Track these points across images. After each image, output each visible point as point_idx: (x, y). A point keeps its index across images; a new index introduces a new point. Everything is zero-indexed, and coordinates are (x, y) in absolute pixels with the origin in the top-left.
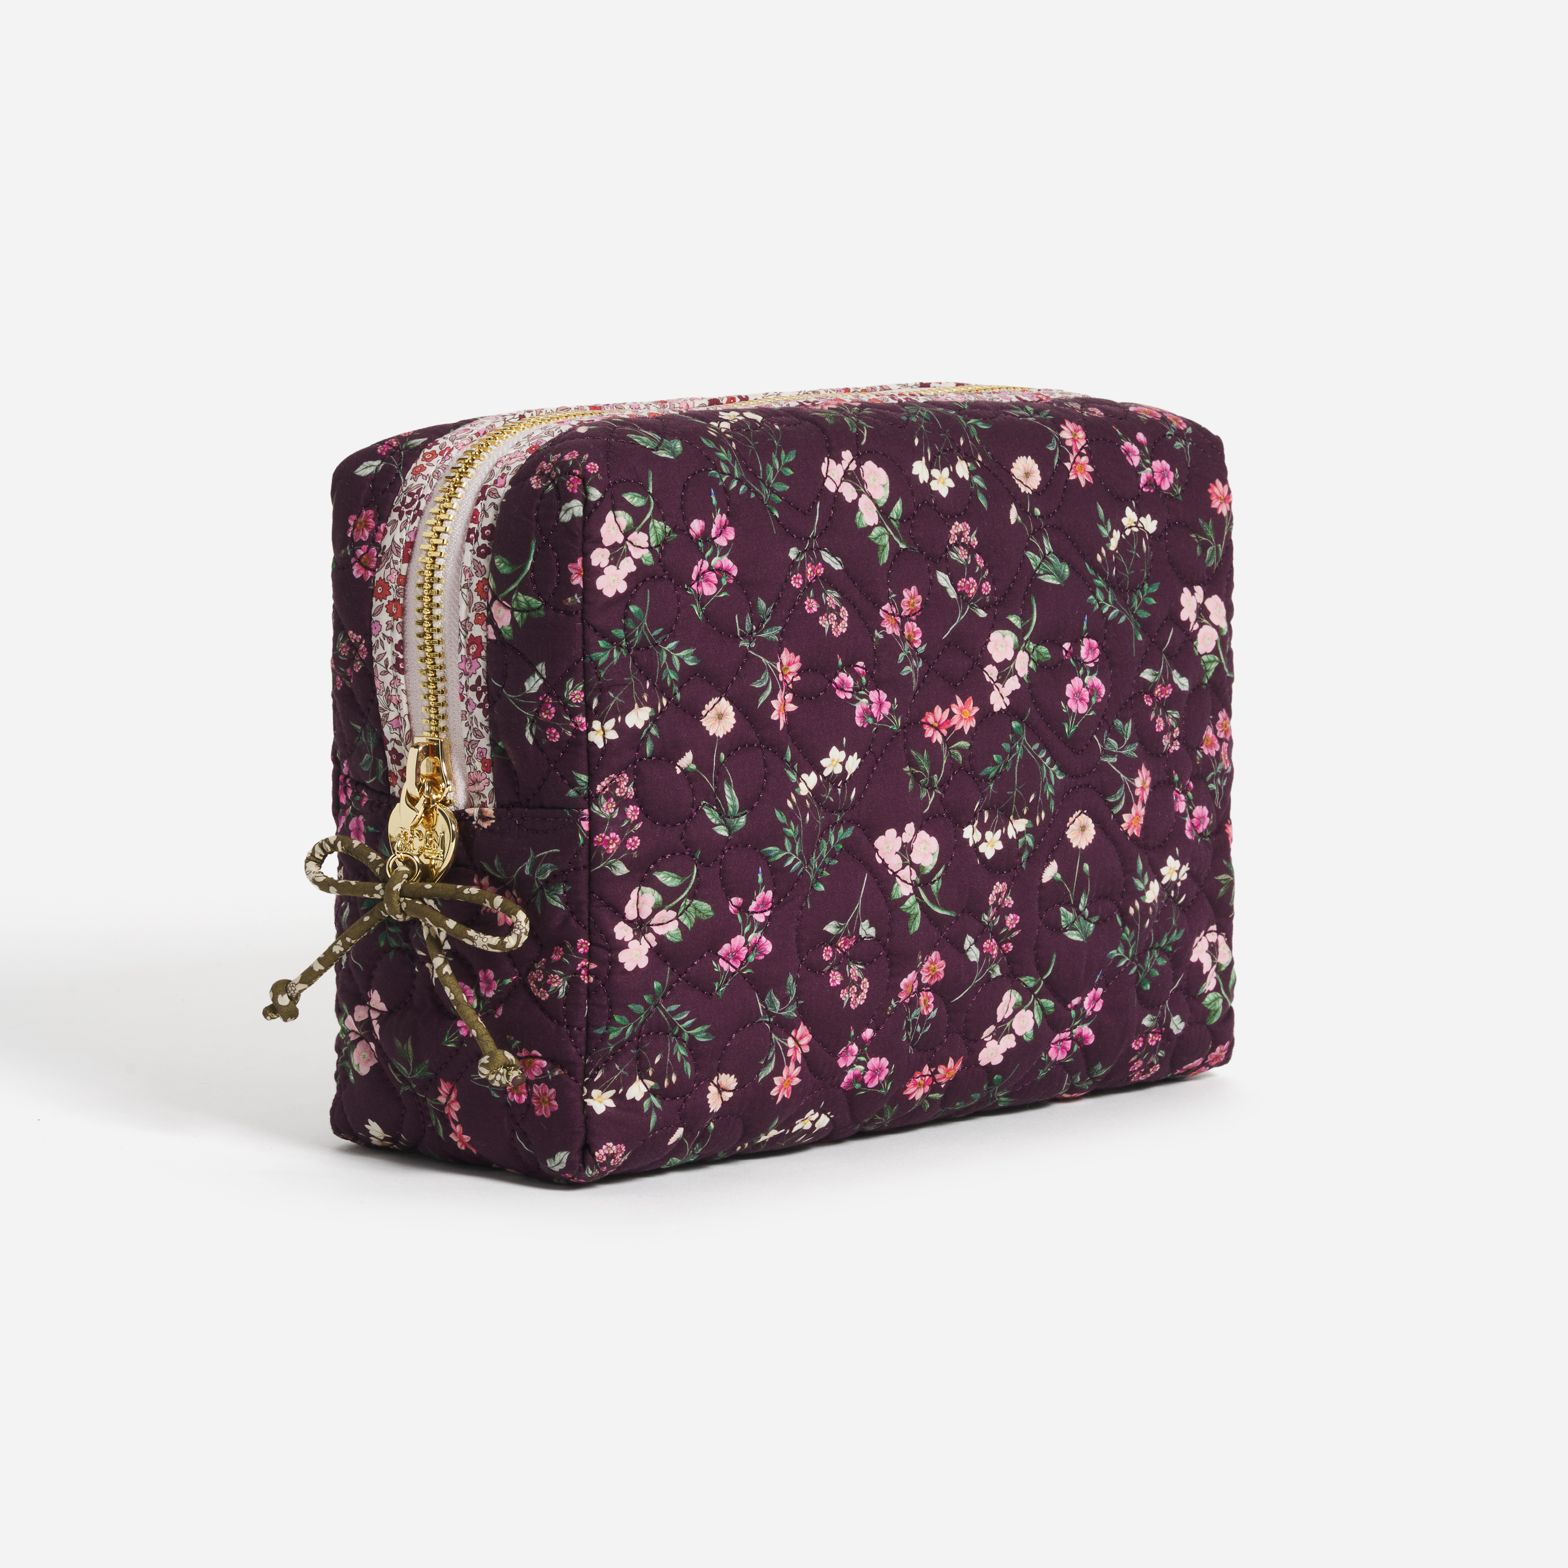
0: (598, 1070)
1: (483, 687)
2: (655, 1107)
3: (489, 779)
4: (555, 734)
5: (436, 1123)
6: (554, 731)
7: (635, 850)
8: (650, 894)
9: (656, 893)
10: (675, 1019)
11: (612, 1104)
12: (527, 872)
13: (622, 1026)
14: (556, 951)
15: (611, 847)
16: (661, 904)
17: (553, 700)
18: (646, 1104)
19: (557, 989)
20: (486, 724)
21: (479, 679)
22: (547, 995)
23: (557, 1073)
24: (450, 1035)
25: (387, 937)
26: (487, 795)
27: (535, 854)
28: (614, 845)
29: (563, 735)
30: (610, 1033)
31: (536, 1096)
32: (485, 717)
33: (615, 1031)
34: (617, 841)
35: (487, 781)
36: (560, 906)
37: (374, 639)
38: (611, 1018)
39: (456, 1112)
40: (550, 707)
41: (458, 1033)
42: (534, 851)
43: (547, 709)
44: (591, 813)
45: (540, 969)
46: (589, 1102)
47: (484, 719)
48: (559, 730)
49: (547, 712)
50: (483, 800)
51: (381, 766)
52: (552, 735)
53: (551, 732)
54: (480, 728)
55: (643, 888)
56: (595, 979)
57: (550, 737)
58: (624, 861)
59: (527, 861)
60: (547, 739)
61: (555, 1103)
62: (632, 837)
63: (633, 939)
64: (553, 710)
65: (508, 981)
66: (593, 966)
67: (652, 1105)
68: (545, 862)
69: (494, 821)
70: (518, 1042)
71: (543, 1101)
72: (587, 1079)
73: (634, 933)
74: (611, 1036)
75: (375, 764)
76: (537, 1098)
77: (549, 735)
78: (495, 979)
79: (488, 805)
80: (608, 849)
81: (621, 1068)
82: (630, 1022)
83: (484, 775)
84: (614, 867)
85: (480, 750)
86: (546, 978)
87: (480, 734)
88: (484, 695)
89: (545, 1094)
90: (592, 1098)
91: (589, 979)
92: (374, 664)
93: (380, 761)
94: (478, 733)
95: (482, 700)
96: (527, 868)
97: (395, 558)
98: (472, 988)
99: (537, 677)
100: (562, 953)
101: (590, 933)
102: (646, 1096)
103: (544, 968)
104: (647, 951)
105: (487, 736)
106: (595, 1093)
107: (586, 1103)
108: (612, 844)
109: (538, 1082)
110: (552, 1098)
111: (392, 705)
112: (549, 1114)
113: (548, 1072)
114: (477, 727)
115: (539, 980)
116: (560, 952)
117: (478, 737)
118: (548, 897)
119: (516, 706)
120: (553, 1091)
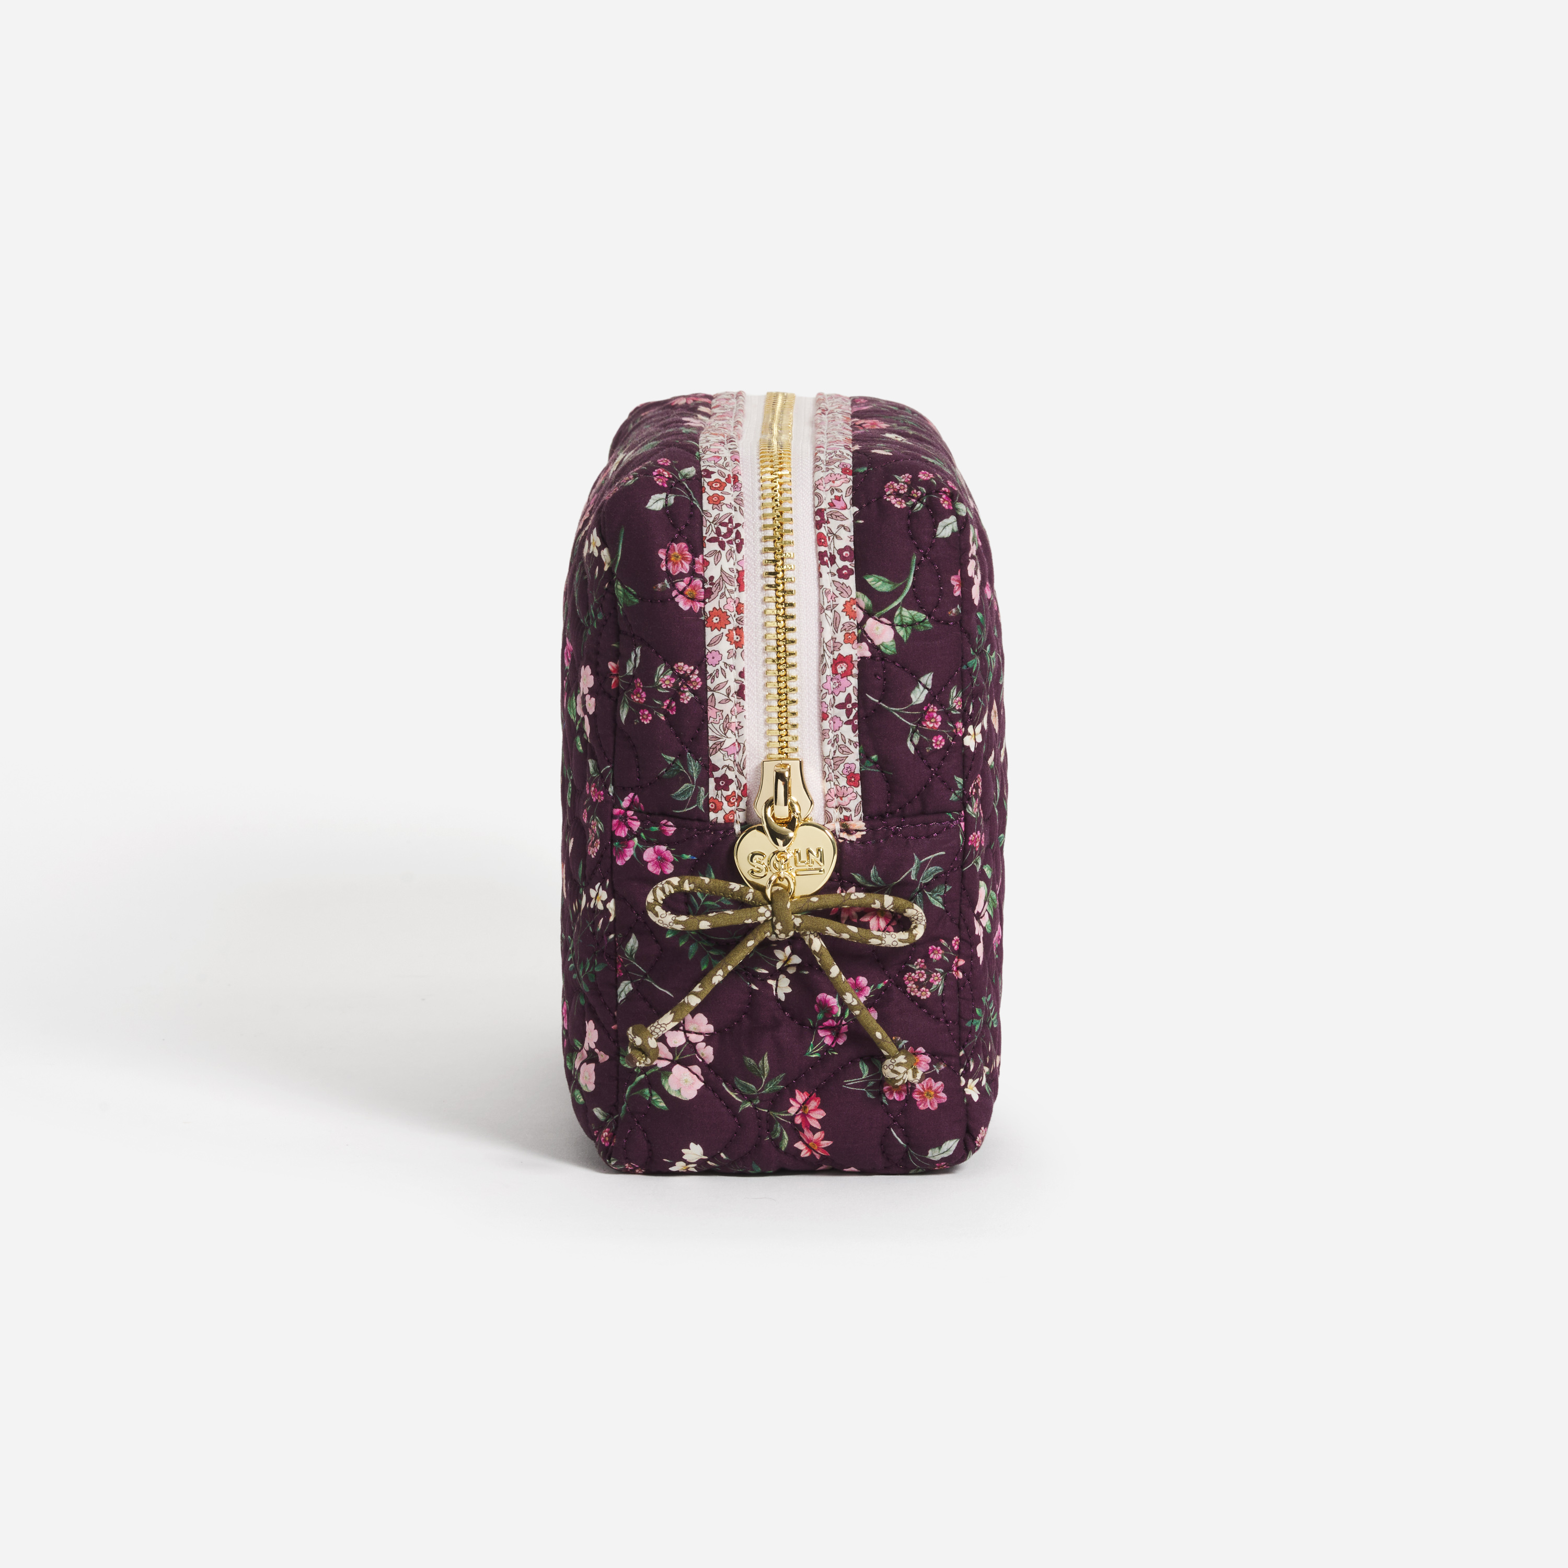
0: (970, 1061)
1: (853, 704)
3: (856, 793)
4: (941, 742)
5: (782, 1134)
6: (940, 739)
12: (913, 877)
14: (933, 950)
17: (938, 709)
19: (937, 987)
20: (856, 739)
21: (849, 697)
22: (929, 993)
23: (941, 1067)
24: (814, 1046)
26: (854, 808)
27: (921, 859)
28: (978, 843)
29: (947, 742)
30: (975, 1026)
31: (919, 1091)
32: (854, 732)
35: (854, 795)
36: (940, 905)
37: (710, 669)
38: (974, 1011)
39: (818, 1120)
40: (934, 715)
41: (823, 1043)
42: (918, 856)
43: (933, 718)
44: (966, 814)
45: (920, 969)
46: (968, 1090)
47: (853, 734)
48: (945, 737)
49: (933, 720)
50: (848, 814)
51: (702, 794)
52: (938, 743)
53: (937, 740)
54: (847, 744)
55: (981, 882)
56: (963, 974)
57: (936, 745)
59: (913, 865)
60: (930, 747)
61: (943, 1095)
64: (939, 718)
65: (882, 985)
66: (962, 962)
68: (932, 865)
69: (864, 833)
70: (905, 1041)
71: (928, 1095)
72: (962, 1070)
75: (697, 792)
76: (920, 1093)
77: (936, 743)
78: (869, 985)
79: (853, 818)
80: (976, 847)
83: (850, 790)
84: (978, 864)
85: (846, 766)
86: (929, 976)
87: (847, 750)
88: (854, 711)
89: (931, 1088)
90: (968, 1087)
91: (958, 975)
92: (709, 694)
93: (703, 789)
94: (844, 749)
95: (851, 717)
96: (913, 873)
97: (729, 587)
98: (835, 997)
99: (921, 687)
100: (941, 952)
101: (960, 930)
103: (925, 967)
105: (856, 751)
106: (970, 1082)
107: (965, 1092)
109: (925, 1077)
110: (940, 1090)
111: (729, 731)
112: (936, 1106)
113: (934, 1066)
114: (843, 743)
115: (921, 980)
116: (938, 951)
117: (844, 753)
118: (932, 899)
119: (901, 718)
120: (940, 1083)
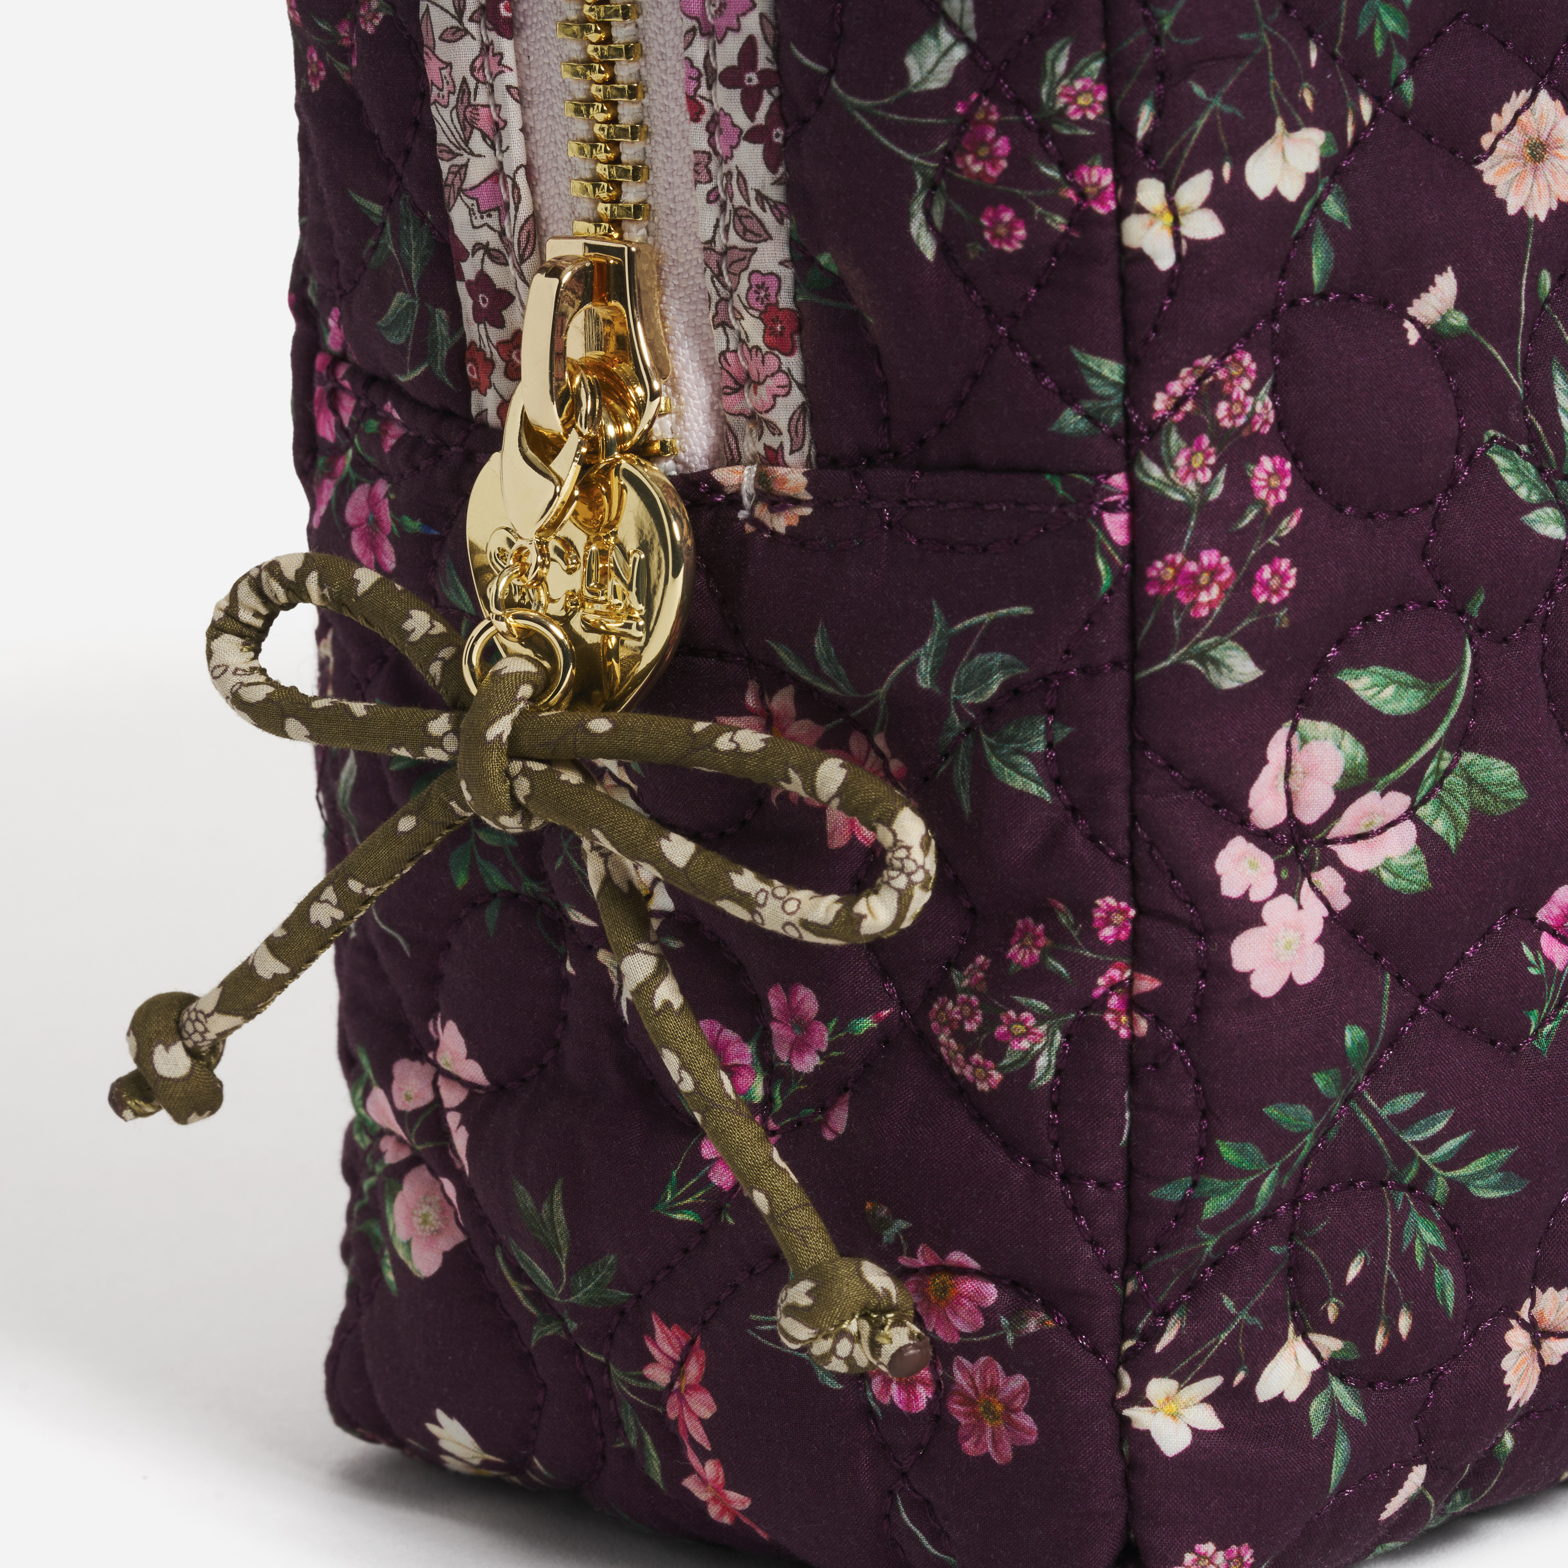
0: (1167, 1315)
1: (762, 74)
2: (1345, 1416)
3: (788, 374)
4: (1011, 226)
5: (641, 1441)
6: (1007, 217)
7: (1283, 603)
8: (1330, 744)
9: (1349, 741)
10: (1408, 1138)
11: (1210, 1421)
12: (924, 681)
13: (1244, 1174)
14: (1026, 931)
15: (1204, 597)
16: (1363, 773)
17: (1003, 112)
18: (1317, 1409)
19: (1030, 1059)
20: (776, 194)
21: (749, 50)
22: (997, 1076)
23: (1032, 1326)
24: (680, 1185)
25: (473, 859)
26: (783, 425)
27: (951, 622)
28: (1215, 591)
29: (1037, 229)
30: (1205, 1199)
31: (962, 1393)
32: (772, 168)
33: (1218, 1192)
34: (1225, 576)
35: (781, 379)
36: (1034, 789)
38: (1208, 1151)
39: (702, 1421)
40: (991, 134)
41: (706, 1181)
42: (946, 611)
43: (983, 142)
44: (1136, 489)
45: (970, 990)
46: (1139, 1416)
47: (769, 177)
48: (1024, 214)
49: (983, 152)
50: (770, 440)
51: (442, 329)
52: (1002, 231)
53: (996, 221)
54: (755, 207)
55: (1305, 724)
56: (1156, 1023)
57: (995, 236)
58: (1248, 643)
59: (922, 643)
60: (985, 243)
61: (1028, 1421)
62: (1270, 562)
63: (1276, 894)
64: (1002, 145)
65: (866, 1024)
66: (1147, 984)
67: (1335, 1410)
68: (986, 646)
69: (807, 511)
70: (902, 1224)
71: (988, 1410)
72: (1129, 1344)
73: (1277, 873)
74: (1210, 1209)
75: (424, 323)
76: (968, 1401)
77: (991, 229)
78: (823, 1017)
79: (788, 458)
80: (1195, 604)
81: (1239, 1306)
82: (1271, 1160)
83: (772, 362)
84: (1217, 663)
85: (757, 280)
86: (992, 1020)
87: (756, 228)
88: (767, 101)
89: (993, 1390)
90: (1147, 1403)
91: (1132, 1025)
93: (441, 314)
94: (749, 223)
95: (761, 117)
96: (924, 667)
98: (746, 1039)
99: (946, 38)
100: (1042, 942)
101: (1134, 875)
102: (1318, 1383)
103: (983, 987)
104: (1317, 928)
105: (779, 232)
106: (1158, 1388)
107: (1127, 1421)
108: (1207, 588)
109: (971, 1350)
110: (1018, 1403)
111: (477, 135)
112: (1008, 1453)
113: (1004, 1321)
114: (745, 204)
115: (968, 1027)
116: (1036, 938)
117: (749, 236)
118: (994, 761)
119: (876, 134)
120: (1019, 1381)
